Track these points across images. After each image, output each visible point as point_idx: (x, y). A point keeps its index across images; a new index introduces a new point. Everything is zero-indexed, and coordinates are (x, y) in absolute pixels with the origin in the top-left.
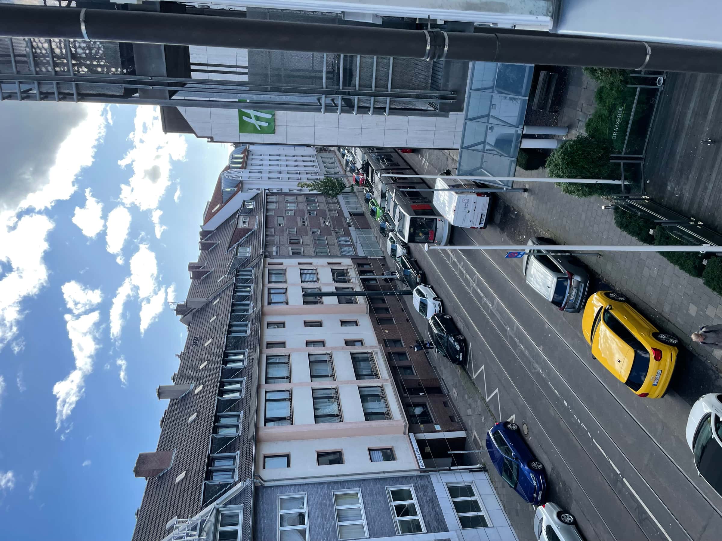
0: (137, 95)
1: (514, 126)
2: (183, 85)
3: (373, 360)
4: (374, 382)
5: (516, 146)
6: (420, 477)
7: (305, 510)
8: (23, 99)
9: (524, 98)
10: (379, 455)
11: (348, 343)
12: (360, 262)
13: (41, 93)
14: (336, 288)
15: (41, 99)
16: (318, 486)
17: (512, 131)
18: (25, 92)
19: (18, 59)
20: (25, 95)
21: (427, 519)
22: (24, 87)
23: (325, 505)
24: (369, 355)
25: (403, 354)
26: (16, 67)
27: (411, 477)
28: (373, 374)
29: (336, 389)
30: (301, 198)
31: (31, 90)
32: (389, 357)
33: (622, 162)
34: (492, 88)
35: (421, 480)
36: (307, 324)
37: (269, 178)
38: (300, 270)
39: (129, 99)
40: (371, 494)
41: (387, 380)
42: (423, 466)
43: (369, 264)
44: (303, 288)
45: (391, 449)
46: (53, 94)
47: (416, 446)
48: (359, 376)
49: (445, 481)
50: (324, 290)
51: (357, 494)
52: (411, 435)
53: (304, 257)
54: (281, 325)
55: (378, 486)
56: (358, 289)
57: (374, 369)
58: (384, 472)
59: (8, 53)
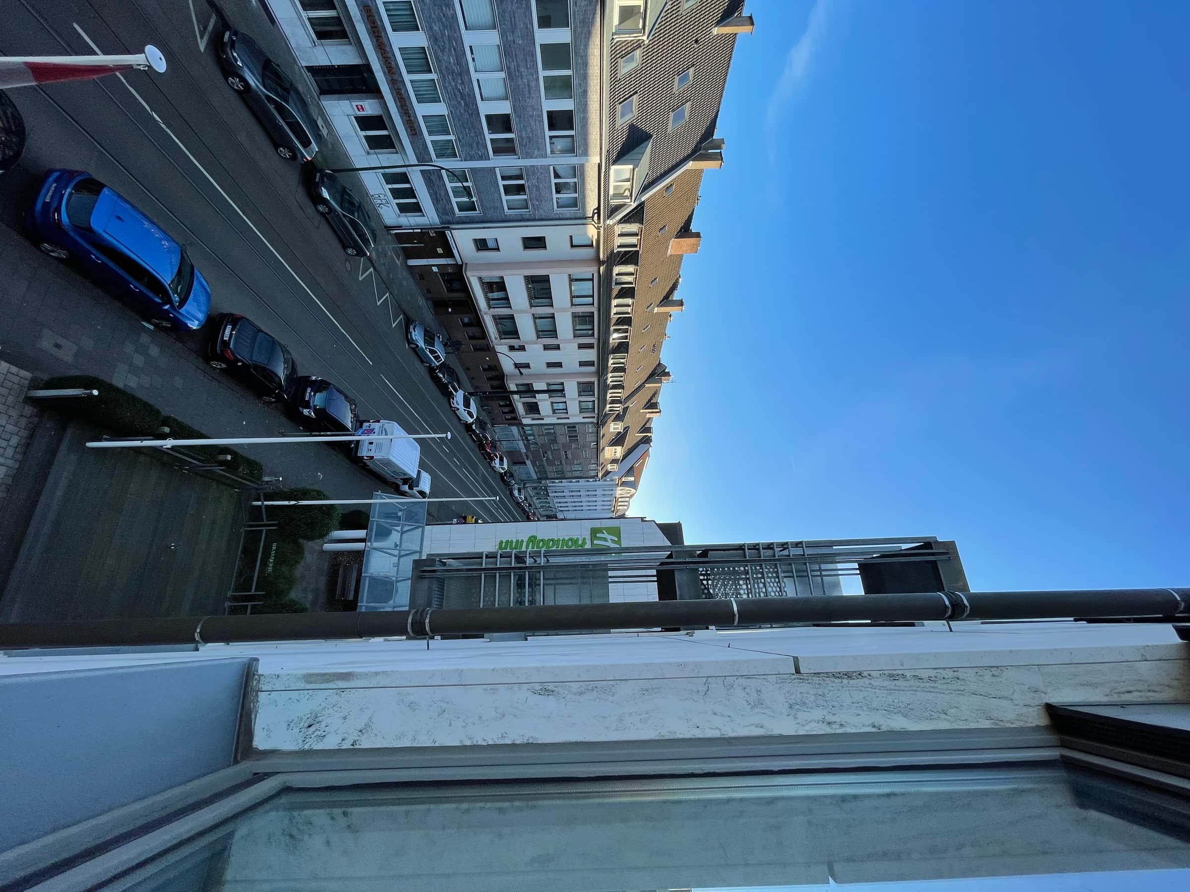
0: (698, 552)
1: (375, 549)
2: (662, 564)
3: (499, 332)
4: (497, 312)
5: (371, 531)
6: (450, 223)
7: (555, 196)
8: (786, 543)
9: (366, 575)
10: (491, 244)
11: (522, 348)
12: (515, 422)
13: (772, 549)
14: (535, 397)
15: (772, 544)
16: (543, 217)
17: (376, 544)
18: (785, 549)
19: (791, 574)
20: (786, 546)
21: (441, 183)
22: (786, 552)
23: (537, 200)
24: (503, 337)
25: (471, 338)
26: (792, 569)
27: (458, 223)
28: (497, 319)
29: (531, 306)
30: (569, 475)
31: (781, 551)
32: (484, 335)
33: (265, 522)
34: (397, 582)
35: (448, 220)
36: (559, 365)
37: (596, 491)
38: (567, 413)
39: (704, 549)
40: (495, 208)
41: (485, 314)
42: (448, 232)
43: (507, 419)
44: (565, 397)
45: (478, 249)
46: (763, 549)
47: (455, 252)
48: (512, 317)
49: (426, 218)
50: (546, 396)
51: (509, 209)
52: (460, 262)
53: (564, 424)
54: (582, 364)
55: (489, 216)
56: (516, 397)
57: (497, 324)
58: (484, 228)
59: (798, 578)
